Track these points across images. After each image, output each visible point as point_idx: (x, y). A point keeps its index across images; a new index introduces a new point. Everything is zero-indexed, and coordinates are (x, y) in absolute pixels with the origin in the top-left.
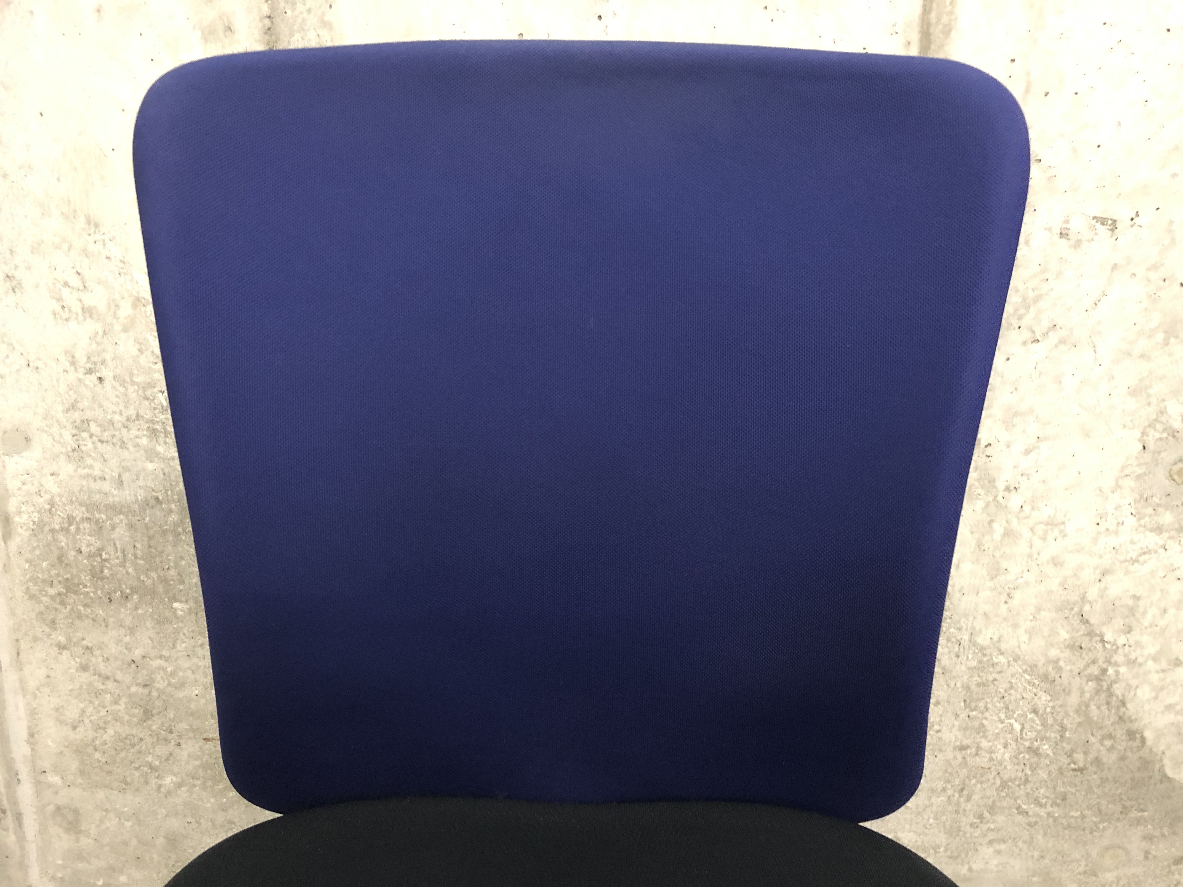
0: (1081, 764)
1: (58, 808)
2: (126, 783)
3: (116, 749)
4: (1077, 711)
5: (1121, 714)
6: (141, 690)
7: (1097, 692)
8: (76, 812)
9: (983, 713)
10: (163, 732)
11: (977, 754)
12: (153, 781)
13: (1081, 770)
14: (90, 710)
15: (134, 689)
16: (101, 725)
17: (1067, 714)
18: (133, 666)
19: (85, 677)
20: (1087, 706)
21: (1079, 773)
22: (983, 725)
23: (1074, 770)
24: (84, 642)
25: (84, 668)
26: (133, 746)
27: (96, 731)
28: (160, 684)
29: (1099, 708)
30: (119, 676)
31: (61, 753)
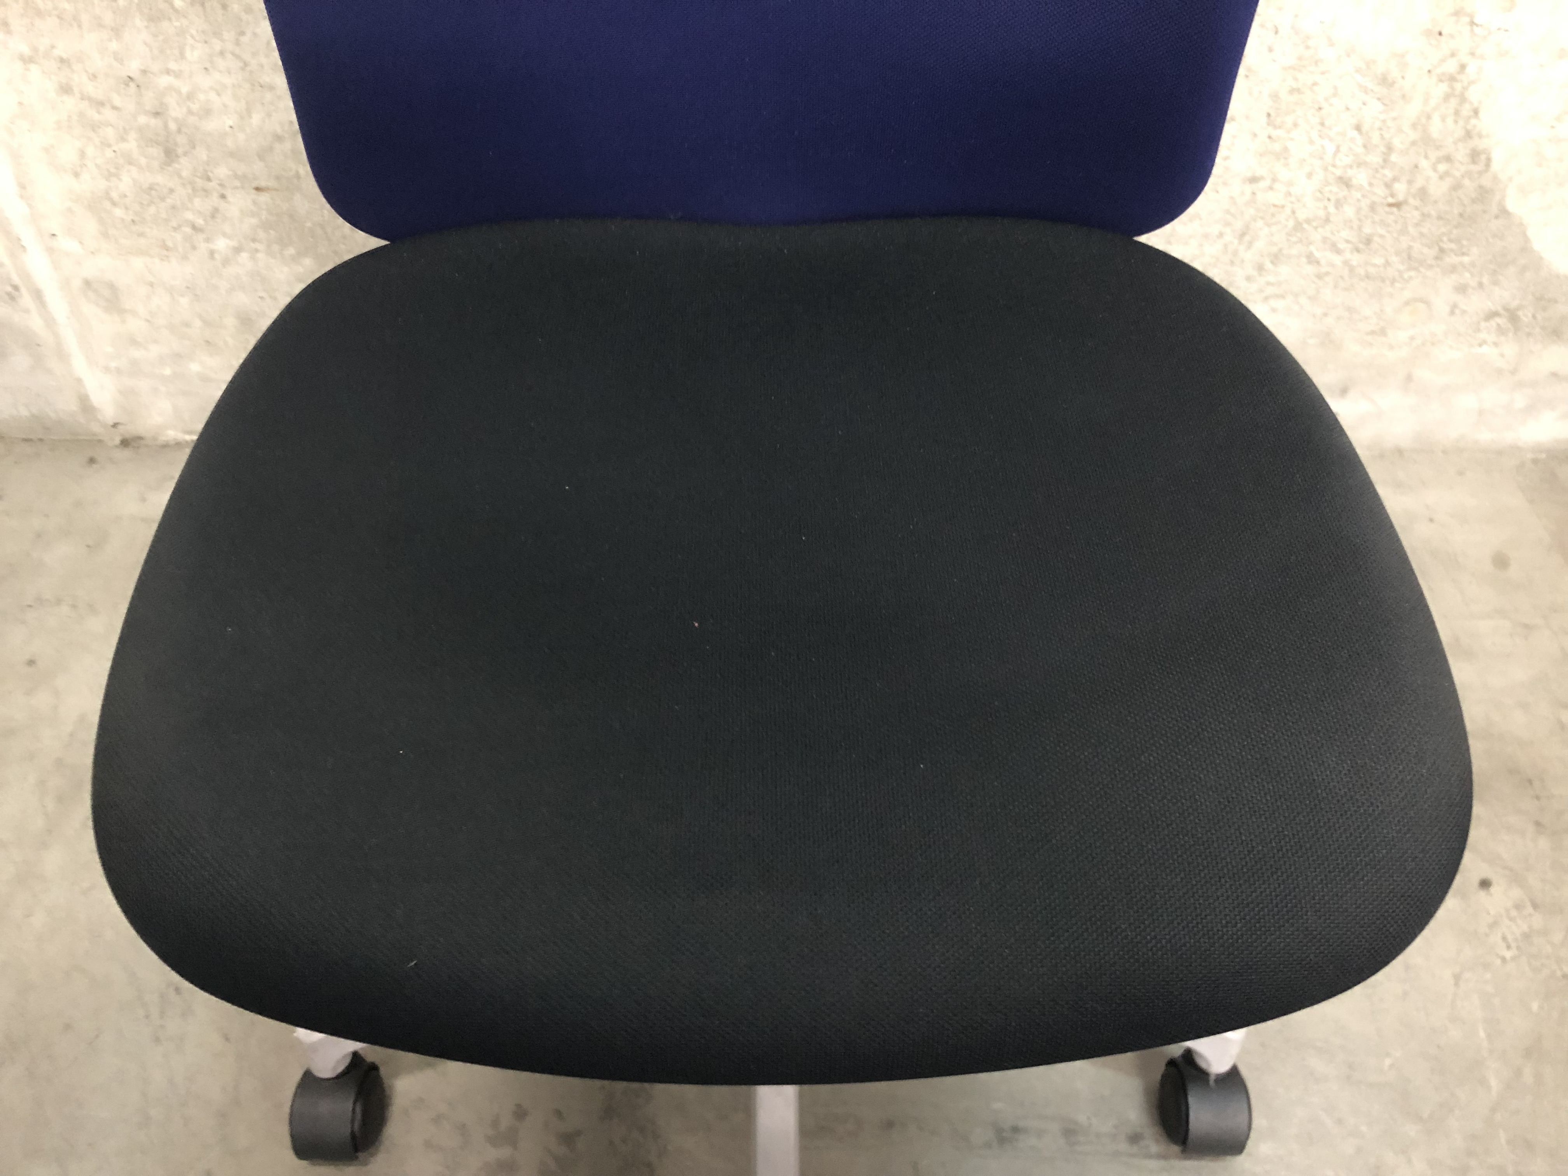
0: (1401, 197)
1: (87, 283)
2: (167, 249)
3: (141, 204)
4: (1414, 126)
5: (1469, 127)
6: (153, 122)
7: (1447, 98)
8: (112, 287)
9: (1289, 132)
10: (198, 180)
11: (1271, 188)
12: (203, 246)
13: (1398, 205)
14: (90, 151)
15: (142, 119)
16: (113, 170)
17: (1400, 130)
18: (132, 85)
19: (70, 103)
20: (1429, 117)
21: (1395, 209)
22: (1286, 149)
23: (1390, 205)
24: (57, 52)
25: (66, 89)
26: (163, 199)
27: (108, 179)
28: (176, 111)
29: (1443, 119)
30: (117, 101)
31: (70, 210)
